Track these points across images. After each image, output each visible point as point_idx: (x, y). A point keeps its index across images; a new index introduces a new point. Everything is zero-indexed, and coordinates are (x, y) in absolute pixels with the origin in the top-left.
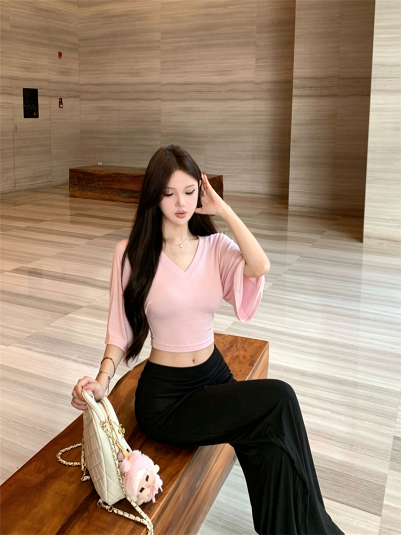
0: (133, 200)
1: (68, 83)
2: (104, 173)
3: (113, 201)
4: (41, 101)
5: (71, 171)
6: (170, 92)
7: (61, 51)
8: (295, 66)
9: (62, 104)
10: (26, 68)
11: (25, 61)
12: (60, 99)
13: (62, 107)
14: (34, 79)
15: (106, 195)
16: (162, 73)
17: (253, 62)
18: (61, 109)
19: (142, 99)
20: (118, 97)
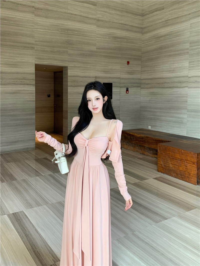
1: (133, 79)
2: (139, 136)
3: (144, 155)
4: (114, 90)
6: (194, 82)
7: (128, 61)
9: (128, 91)
10: (106, 72)
11: (105, 68)
12: (127, 88)
14: (110, 78)
15: (140, 150)
16: (189, 69)
18: (127, 94)
19: (176, 87)
20: (162, 86)
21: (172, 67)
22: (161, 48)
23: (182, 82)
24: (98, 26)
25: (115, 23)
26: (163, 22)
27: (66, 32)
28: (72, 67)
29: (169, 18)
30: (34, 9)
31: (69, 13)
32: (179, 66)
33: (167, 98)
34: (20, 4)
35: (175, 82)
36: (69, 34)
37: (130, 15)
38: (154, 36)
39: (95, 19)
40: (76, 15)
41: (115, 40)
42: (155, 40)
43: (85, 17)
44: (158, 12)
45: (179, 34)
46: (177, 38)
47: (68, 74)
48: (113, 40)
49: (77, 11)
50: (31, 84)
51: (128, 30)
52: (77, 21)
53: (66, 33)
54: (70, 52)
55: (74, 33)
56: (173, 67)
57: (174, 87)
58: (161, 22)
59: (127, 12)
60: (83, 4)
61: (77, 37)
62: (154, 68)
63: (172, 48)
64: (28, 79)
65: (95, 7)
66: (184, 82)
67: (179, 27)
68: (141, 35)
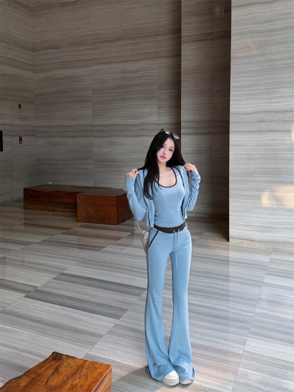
0: (68, 210)
1: (27, 126)
2: (48, 191)
3: (55, 211)
4: (5, 139)
5: (25, 190)
6: (99, 131)
7: (20, 104)
8: (182, 114)
9: (22, 141)
12: (20, 137)
13: (22, 143)
15: (49, 207)
16: (93, 118)
17: (156, 110)
18: (21, 144)
19: (80, 136)
20: (63, 135)
21: (74, 114)
22: (59, 92)
23: (86, 131)
26: (60, 62)
35: (78, 131)
37: (18, 49)
38: (49, 77)
41: (3, 79)
42: (51, 81)
44: (53, 50)
45: (79, 79)
46: (78, 83)
48: (1, 78)
51: (17, 67)
56: (76, 114)
57: (77, 136)
58: (58, 63)
59: (15, 45)
62: (53, 114)
63: (72, 94)
66: (88, 131)
68: (33, 73)
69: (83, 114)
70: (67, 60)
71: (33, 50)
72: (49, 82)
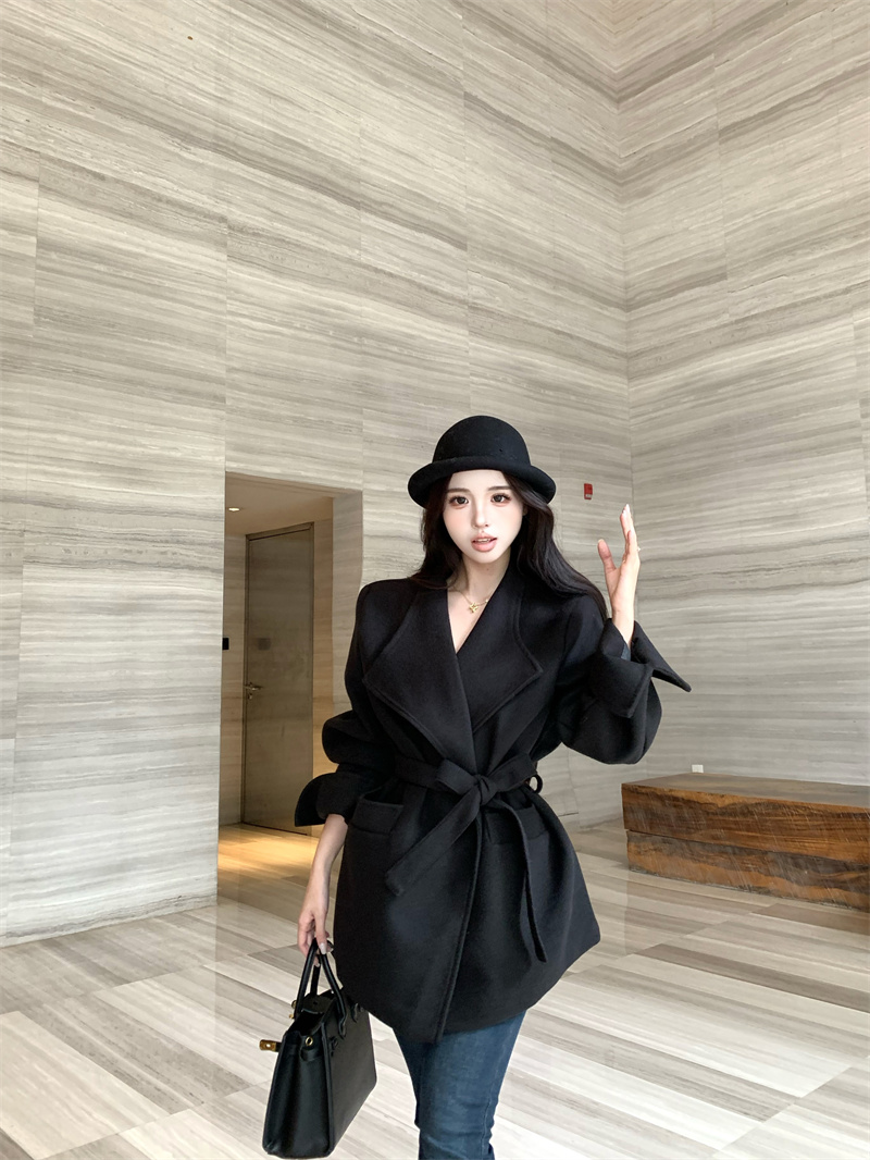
2: (727, 802)
5: (627, 790)
7: (589, 483)
15: (739, 873)
19: (813, 585)
20: (742, 586)
21: (785, 501)
22: (724, 429)
23: (842, 561)
24: (475, 332)
25: (533, 324)
26: (725, 326)
27: (354, 343)
28: (378, 493)
29: (755, 308)
30: (226, 231)
31: (366, 267)
32: (819, 495)
33: (776, 634)
34: (168, 202)
35: (806, 566)
36: (365, 353)
37: (583, 301)
38: (687, 384)
39: (463, 302)
40: (391, 275)
41: (537, 396)
42: (692, 398)
43: (426, 289)
44: (698, 289)
45: (803, 368)
46: (800, 383)
47: (362, 527)
48: (532, 394)
49: (395, 259)
50: (204, 568)
51: (579, 359)
52: (399, 302)
53: (355, 347)
54: (374, 428)
55: (387, 350)
56: (792, 500)
57: (803, 585)
58: (717, 328)
59: (574, 288)
60: (417, 234)
61: (399, 366)
62: (701, 511)
63: (776, 427)
64: (192, 543)
65: (464, 253)
66: (851, 561)
67: (805, 340)
68: (626, 381)
69: (826, 495)
70: (753, 313)
71: (628, 306)
72: (686, 400)
